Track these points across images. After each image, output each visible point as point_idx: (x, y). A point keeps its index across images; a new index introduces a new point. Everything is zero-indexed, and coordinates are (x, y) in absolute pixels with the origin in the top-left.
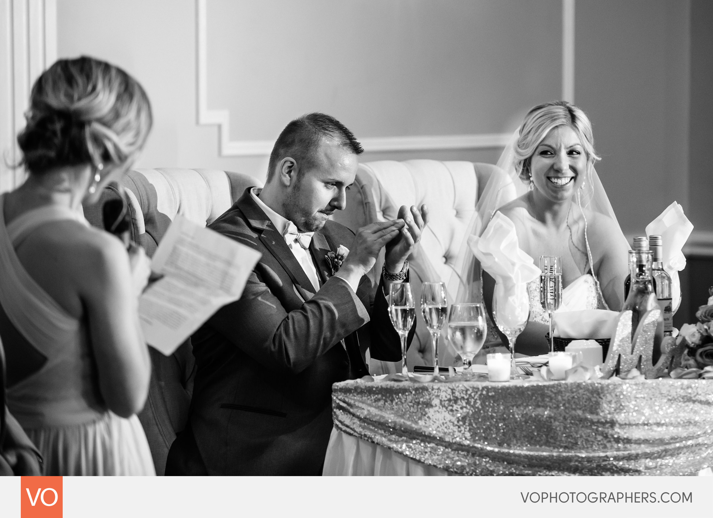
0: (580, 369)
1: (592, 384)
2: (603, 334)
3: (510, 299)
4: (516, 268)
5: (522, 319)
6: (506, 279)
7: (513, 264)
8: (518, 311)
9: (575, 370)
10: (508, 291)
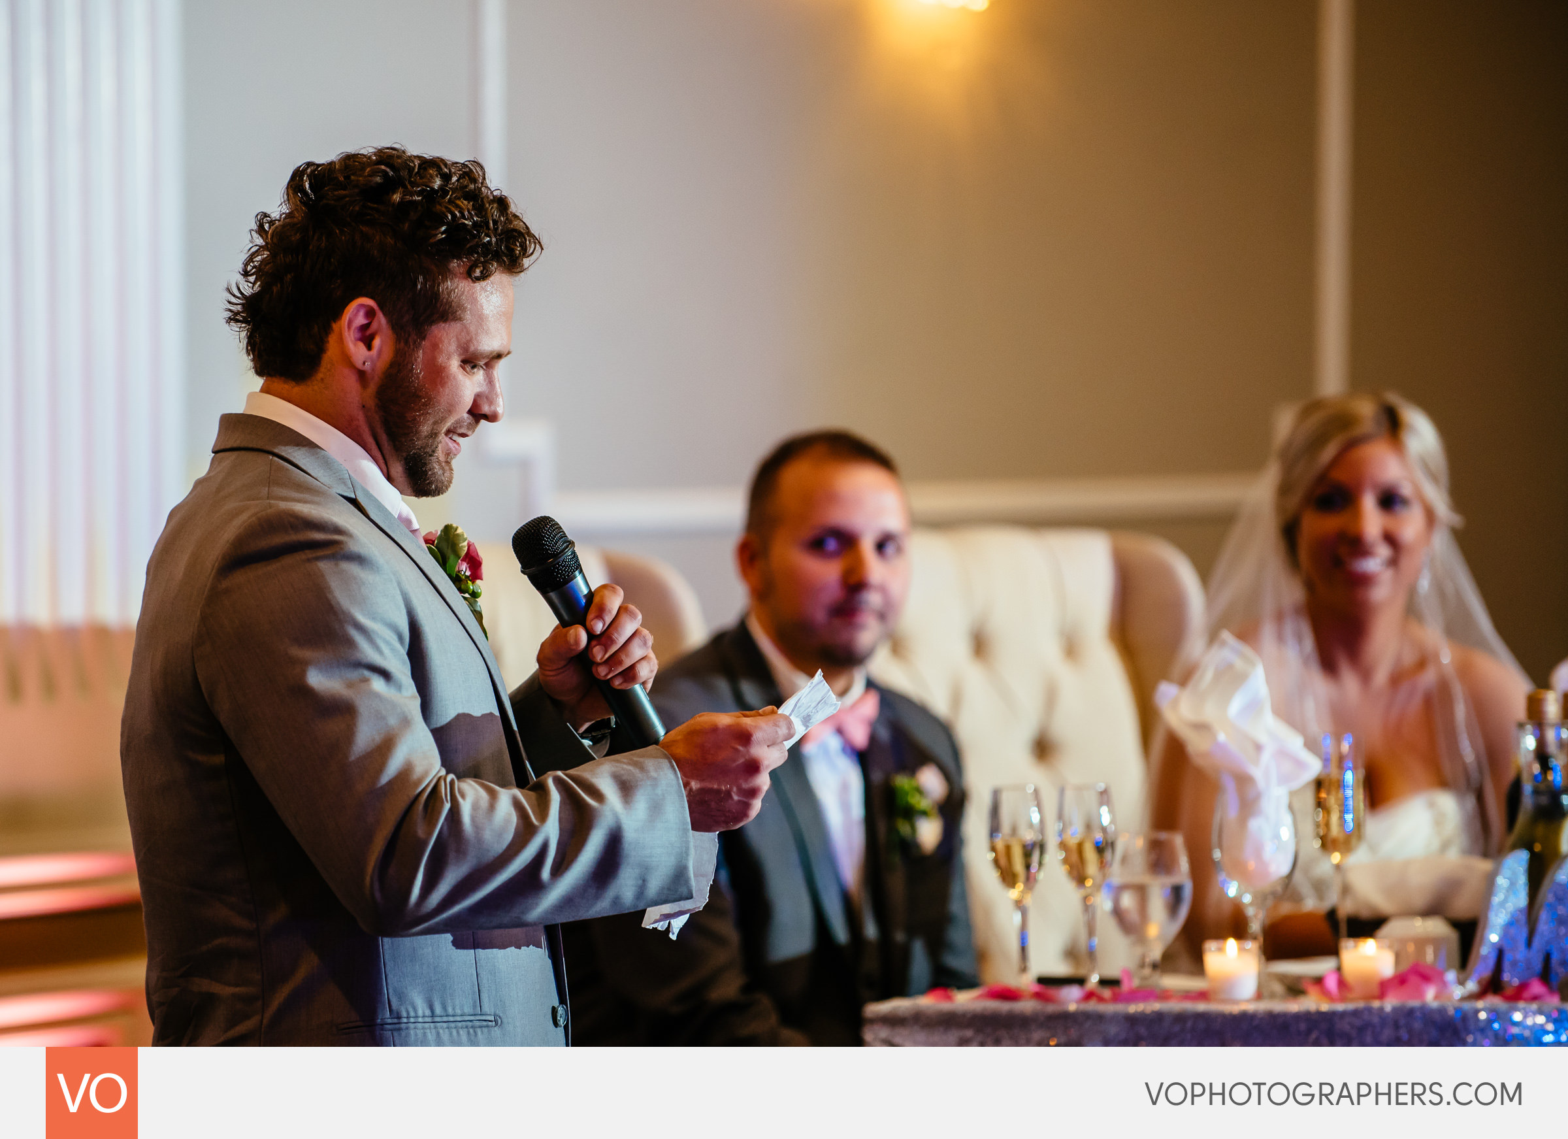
0: (1414, 979)
1: (1442, 1011)
2: (1462, 906)
3: (1254, 824)
4: (1266, 756)
5: (1279, 866)
6: (1244, 781)
7: (1258, 748)
8: (1269, 850)
9: (1400, 980)
10: (1249, 805)
